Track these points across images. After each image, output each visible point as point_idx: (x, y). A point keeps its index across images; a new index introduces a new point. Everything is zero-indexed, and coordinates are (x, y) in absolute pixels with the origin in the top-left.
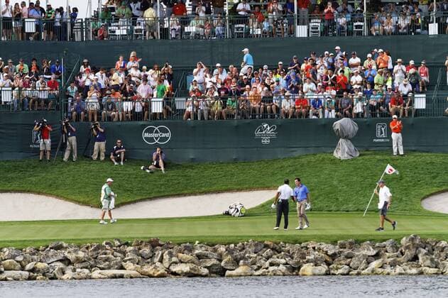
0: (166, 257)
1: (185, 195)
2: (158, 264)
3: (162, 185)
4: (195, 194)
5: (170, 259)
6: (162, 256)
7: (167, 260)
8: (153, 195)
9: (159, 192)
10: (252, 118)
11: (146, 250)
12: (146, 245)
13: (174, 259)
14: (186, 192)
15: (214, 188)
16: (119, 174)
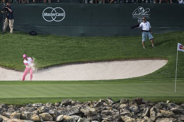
0: (152, 112)
1: (83, 62)
2: (146, 118)
3: (64, 54)
4: (91, 62)
5: (156, 114)
6: (149, 112)
7: (154, 115)
8: (59, 62)
9: (63, 60)
10: (129, 3)
11: (135, 107)
12: (133, 103)
13: (159, 114)
14: (84, 60)
15: (106, 57)
16: (29, 45)
